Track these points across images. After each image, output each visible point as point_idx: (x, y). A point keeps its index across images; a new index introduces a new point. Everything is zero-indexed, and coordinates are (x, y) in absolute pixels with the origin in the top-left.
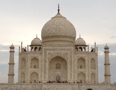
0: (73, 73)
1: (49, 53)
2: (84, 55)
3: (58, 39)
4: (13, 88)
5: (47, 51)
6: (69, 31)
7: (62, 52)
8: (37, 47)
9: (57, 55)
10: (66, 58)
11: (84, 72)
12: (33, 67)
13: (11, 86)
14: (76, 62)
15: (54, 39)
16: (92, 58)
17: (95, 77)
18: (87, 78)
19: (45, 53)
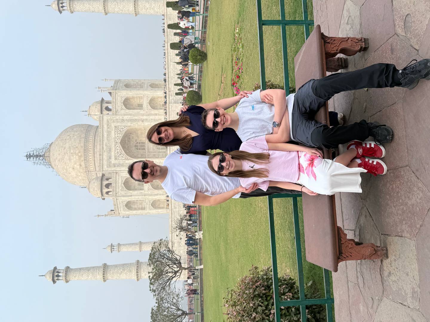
0: (151, 117)
1: (116, 159)
2: (119, 98)
3: (91, 150)
4: (177, 210)
5: (113, 162)
6: (76, 132)
7: (114, 136)
8: (104, 184)
9: (119, 145)
10: (125, 129)
11: (149, 99)
12: (142, 187)
13: (174, 212)
14: (131, 111)
15: (90, 157)
16: (124, 87)
17: (157, 85)
18: (158, 94)
19: (115, 166)
